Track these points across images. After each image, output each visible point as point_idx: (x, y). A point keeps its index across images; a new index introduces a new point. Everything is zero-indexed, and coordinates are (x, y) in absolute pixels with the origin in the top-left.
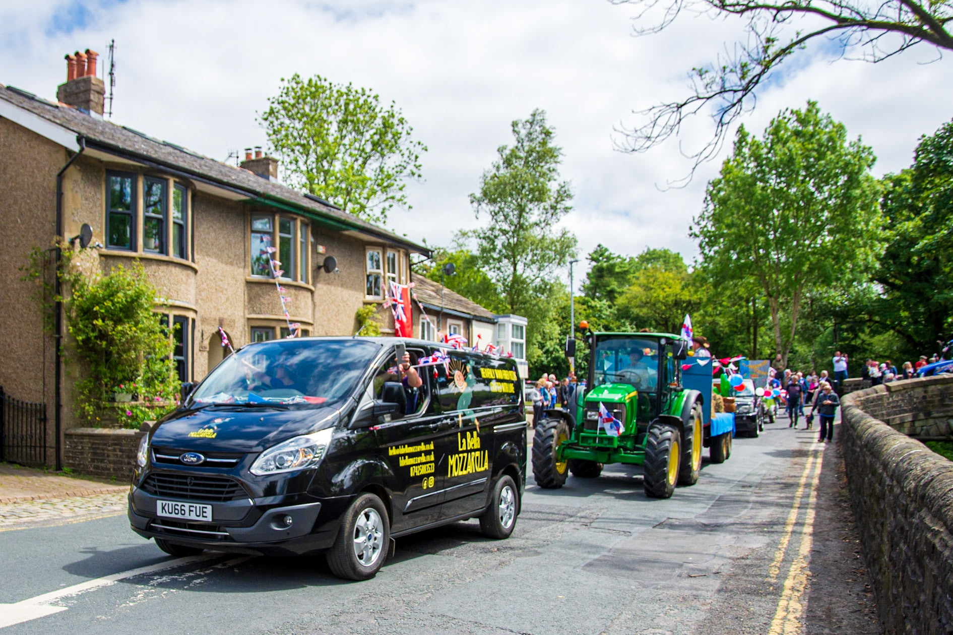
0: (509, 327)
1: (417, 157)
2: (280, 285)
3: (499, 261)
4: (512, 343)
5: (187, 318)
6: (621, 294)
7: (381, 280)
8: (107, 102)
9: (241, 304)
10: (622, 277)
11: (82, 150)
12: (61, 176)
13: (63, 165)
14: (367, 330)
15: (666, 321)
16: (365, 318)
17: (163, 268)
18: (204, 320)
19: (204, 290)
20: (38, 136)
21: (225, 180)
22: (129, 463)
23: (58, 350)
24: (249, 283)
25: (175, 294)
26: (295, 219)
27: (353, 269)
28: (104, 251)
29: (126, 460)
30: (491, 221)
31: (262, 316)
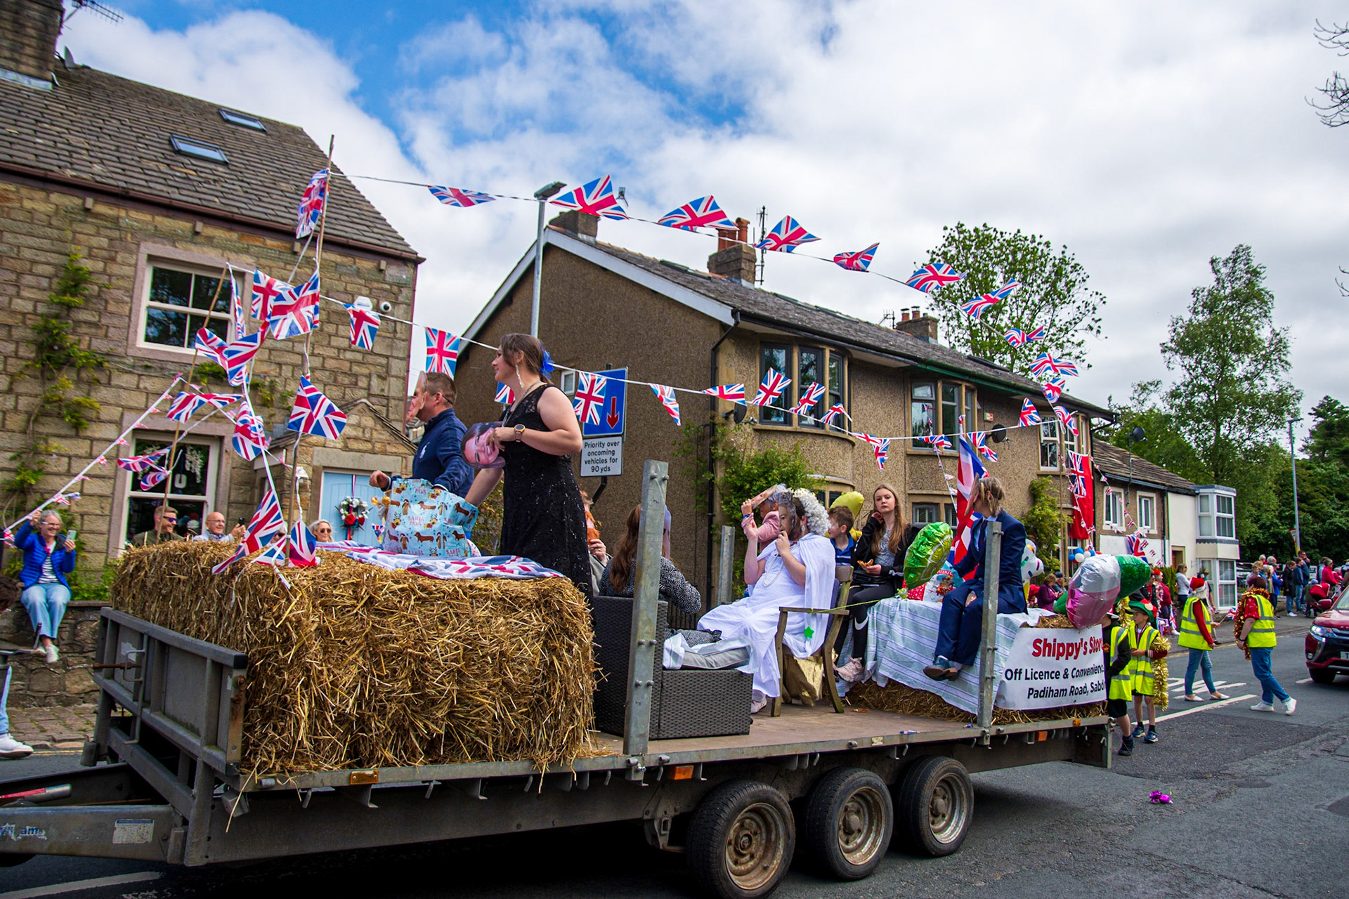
0: (1213, 501)
1: (1094, 309)
2: (943, 457)
4: (1218, 518)
7: (1058, 449)
8: (758, 269)
9: (901, 478)
11: (737, 323)
12: (715, 350)
13: (719, 340)
14: (1043, 505)
16: (1039, 492)
17: (819, 441)
19: (861, 464)
20: (692, 311)
21: (884, 346)
23: (710, 528)
24: (909, 456)
25: (831, 470)
26: (960, 385)
27: (1024, 437)
28: (759, 426)
30: (1188, 375)
31: (924, 492)
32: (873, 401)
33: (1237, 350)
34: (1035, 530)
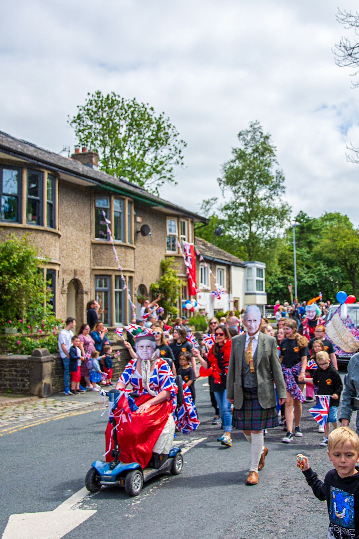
0: (254, 271)
1: (180, 151)
2: (115, 245)
3: (240, 224)
4: (257, 281)
5: (54, 271)
6: (317, 243)
7: (177, 239)
9: (88, 259)
10: (316, 232)
14: (169, 275)
15: (346, 261)
16: (167, 267)
17: (40, 235)
18: (64, 272)
19: (64, 249)
22: (22, 380)
24: (93, 244)
25: (48, 254)
26: (124, 199)
27: (158, 233)
29: (20, 378)
30: (234, 197)
31: (102, 268)
32: (71, 207)
33: (261, 183)
34: (165, 290)
